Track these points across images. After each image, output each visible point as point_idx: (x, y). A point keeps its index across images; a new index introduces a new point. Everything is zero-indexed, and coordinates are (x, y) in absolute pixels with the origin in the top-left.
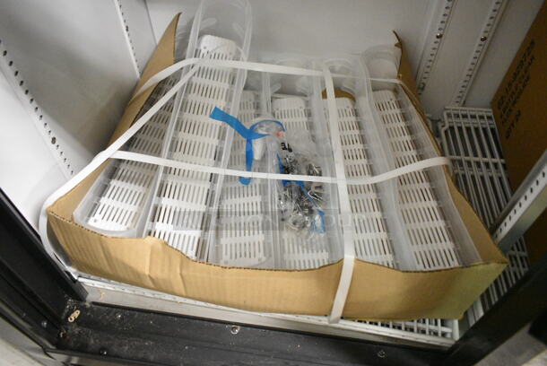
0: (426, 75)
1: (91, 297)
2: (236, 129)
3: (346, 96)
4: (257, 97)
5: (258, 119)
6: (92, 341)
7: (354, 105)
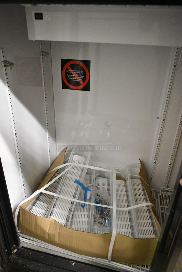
0: (151, 175)
1: (22, 245)
2: (82, 187)
3: (123, 180)
4: (91, 177)
5: (90, 185)
6: (20, 261)
7: (125, 183)
